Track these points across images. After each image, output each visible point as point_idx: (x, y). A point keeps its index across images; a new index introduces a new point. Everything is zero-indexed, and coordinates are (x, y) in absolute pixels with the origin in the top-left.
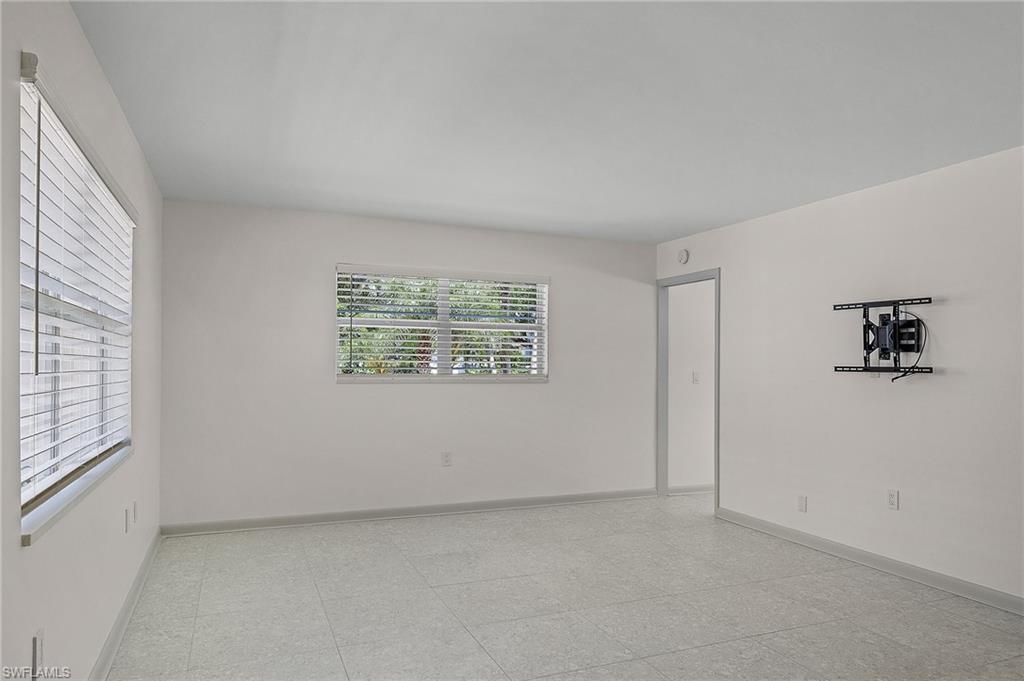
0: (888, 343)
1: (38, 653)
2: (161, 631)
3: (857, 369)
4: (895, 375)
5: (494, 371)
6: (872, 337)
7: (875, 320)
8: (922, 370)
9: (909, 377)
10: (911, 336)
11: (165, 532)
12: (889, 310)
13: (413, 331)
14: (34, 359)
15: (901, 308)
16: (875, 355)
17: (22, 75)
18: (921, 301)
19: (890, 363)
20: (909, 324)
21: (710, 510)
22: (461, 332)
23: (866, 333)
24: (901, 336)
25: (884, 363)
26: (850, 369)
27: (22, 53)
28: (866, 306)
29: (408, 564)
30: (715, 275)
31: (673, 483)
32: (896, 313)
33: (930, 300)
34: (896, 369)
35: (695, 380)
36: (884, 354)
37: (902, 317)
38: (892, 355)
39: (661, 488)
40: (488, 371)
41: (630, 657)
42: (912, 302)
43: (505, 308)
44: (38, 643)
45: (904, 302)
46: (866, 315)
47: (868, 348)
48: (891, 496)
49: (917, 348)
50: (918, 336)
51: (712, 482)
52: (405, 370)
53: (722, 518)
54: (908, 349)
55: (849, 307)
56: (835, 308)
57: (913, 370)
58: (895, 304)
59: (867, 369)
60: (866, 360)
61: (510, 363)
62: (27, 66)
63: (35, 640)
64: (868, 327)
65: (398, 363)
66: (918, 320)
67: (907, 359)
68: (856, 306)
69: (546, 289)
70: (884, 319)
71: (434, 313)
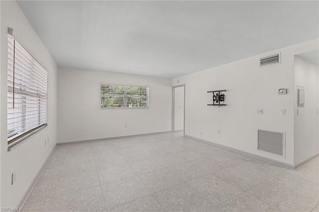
0: (218, 99)
1: (14, 178)
2: (53, 169)
3: (212, 105)
4: (219, 106)
5: (139, 106)
6: (215, 98)
7: (215, 95)
8: (224, 105)
9: (222, 106)
10: (222, 98)
11: (58, 145)
12: (218, 93)
13: (120, 97)
14: (13, 105)
15: (220, 92)
16: (215, 102)
17: (9, 33)
18: (224, 91)
19: (218, 104)
20: (222, 95)
21: (183, 135)
22: (131, 98)
23: (213, 97)
24: (220, 98)
25: (217, 104)
26: (210, 105)
27: (8, 28)
28: (214, 92)
29: (116, 149)
30: (184, 85)
31: (175, 130)
32: (219, 93)
33: (226, 90)
34: (219, 105)
35: (180, 108)
36: (217, 102)
37: (220, 94)
38: (219, 102)
39: (173, 131)
40: (137, 106)
41: (163, 168)
42: (222, 91)
43: (141, 92)
44: (14, 175)
45: (221, 91)
46: (213, 94)
47: (214, 100)
48: (218, 131)
49: (223, 100)
50: (223, 98)
51: (183, 129)
52: (120, 106)
53: (185, 137)
54: (222, 100)
55: (210, 92)
56: (208, 92)
57: (223, 105)
58: (219, 91)
59: (214, 105)
60: (214, 103)
61: (142, 104)
62: (10, 31)
63: (12, 174)
64: (214, 96)
65: (118, 104)
66: (224, 95)
67: (221, 103)
68: (211, 92)
69: (148, 88)
70: (217, 94)
71: (124, 93)
